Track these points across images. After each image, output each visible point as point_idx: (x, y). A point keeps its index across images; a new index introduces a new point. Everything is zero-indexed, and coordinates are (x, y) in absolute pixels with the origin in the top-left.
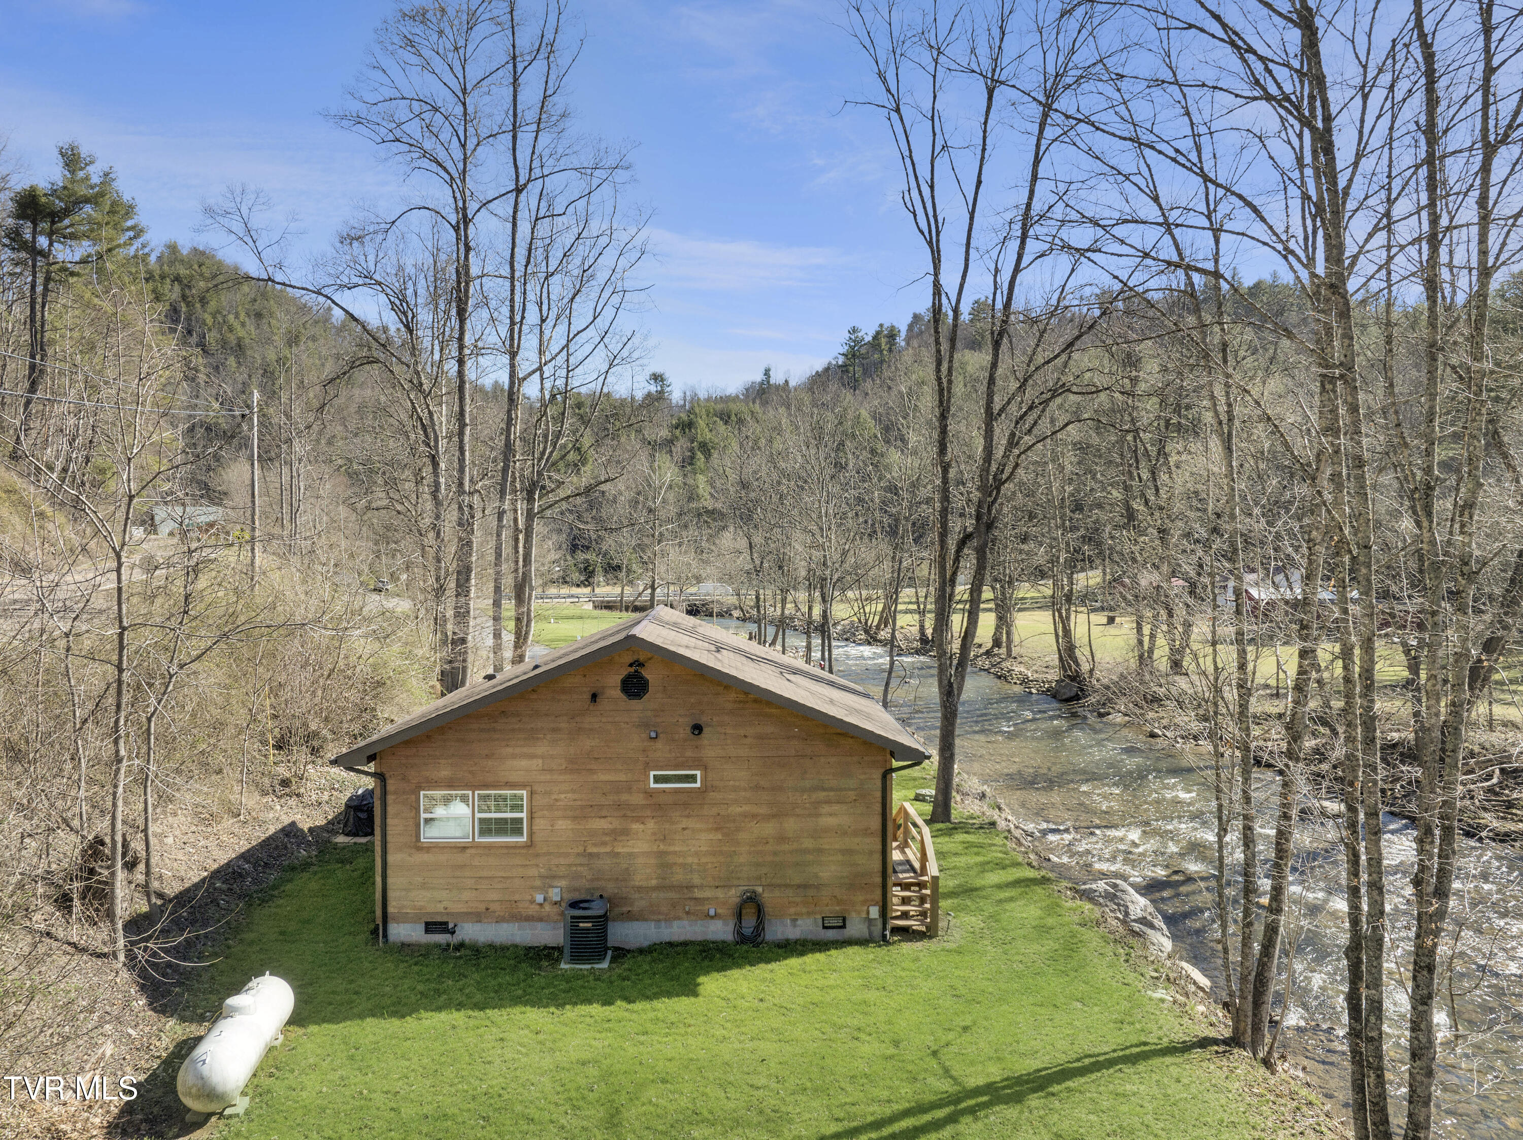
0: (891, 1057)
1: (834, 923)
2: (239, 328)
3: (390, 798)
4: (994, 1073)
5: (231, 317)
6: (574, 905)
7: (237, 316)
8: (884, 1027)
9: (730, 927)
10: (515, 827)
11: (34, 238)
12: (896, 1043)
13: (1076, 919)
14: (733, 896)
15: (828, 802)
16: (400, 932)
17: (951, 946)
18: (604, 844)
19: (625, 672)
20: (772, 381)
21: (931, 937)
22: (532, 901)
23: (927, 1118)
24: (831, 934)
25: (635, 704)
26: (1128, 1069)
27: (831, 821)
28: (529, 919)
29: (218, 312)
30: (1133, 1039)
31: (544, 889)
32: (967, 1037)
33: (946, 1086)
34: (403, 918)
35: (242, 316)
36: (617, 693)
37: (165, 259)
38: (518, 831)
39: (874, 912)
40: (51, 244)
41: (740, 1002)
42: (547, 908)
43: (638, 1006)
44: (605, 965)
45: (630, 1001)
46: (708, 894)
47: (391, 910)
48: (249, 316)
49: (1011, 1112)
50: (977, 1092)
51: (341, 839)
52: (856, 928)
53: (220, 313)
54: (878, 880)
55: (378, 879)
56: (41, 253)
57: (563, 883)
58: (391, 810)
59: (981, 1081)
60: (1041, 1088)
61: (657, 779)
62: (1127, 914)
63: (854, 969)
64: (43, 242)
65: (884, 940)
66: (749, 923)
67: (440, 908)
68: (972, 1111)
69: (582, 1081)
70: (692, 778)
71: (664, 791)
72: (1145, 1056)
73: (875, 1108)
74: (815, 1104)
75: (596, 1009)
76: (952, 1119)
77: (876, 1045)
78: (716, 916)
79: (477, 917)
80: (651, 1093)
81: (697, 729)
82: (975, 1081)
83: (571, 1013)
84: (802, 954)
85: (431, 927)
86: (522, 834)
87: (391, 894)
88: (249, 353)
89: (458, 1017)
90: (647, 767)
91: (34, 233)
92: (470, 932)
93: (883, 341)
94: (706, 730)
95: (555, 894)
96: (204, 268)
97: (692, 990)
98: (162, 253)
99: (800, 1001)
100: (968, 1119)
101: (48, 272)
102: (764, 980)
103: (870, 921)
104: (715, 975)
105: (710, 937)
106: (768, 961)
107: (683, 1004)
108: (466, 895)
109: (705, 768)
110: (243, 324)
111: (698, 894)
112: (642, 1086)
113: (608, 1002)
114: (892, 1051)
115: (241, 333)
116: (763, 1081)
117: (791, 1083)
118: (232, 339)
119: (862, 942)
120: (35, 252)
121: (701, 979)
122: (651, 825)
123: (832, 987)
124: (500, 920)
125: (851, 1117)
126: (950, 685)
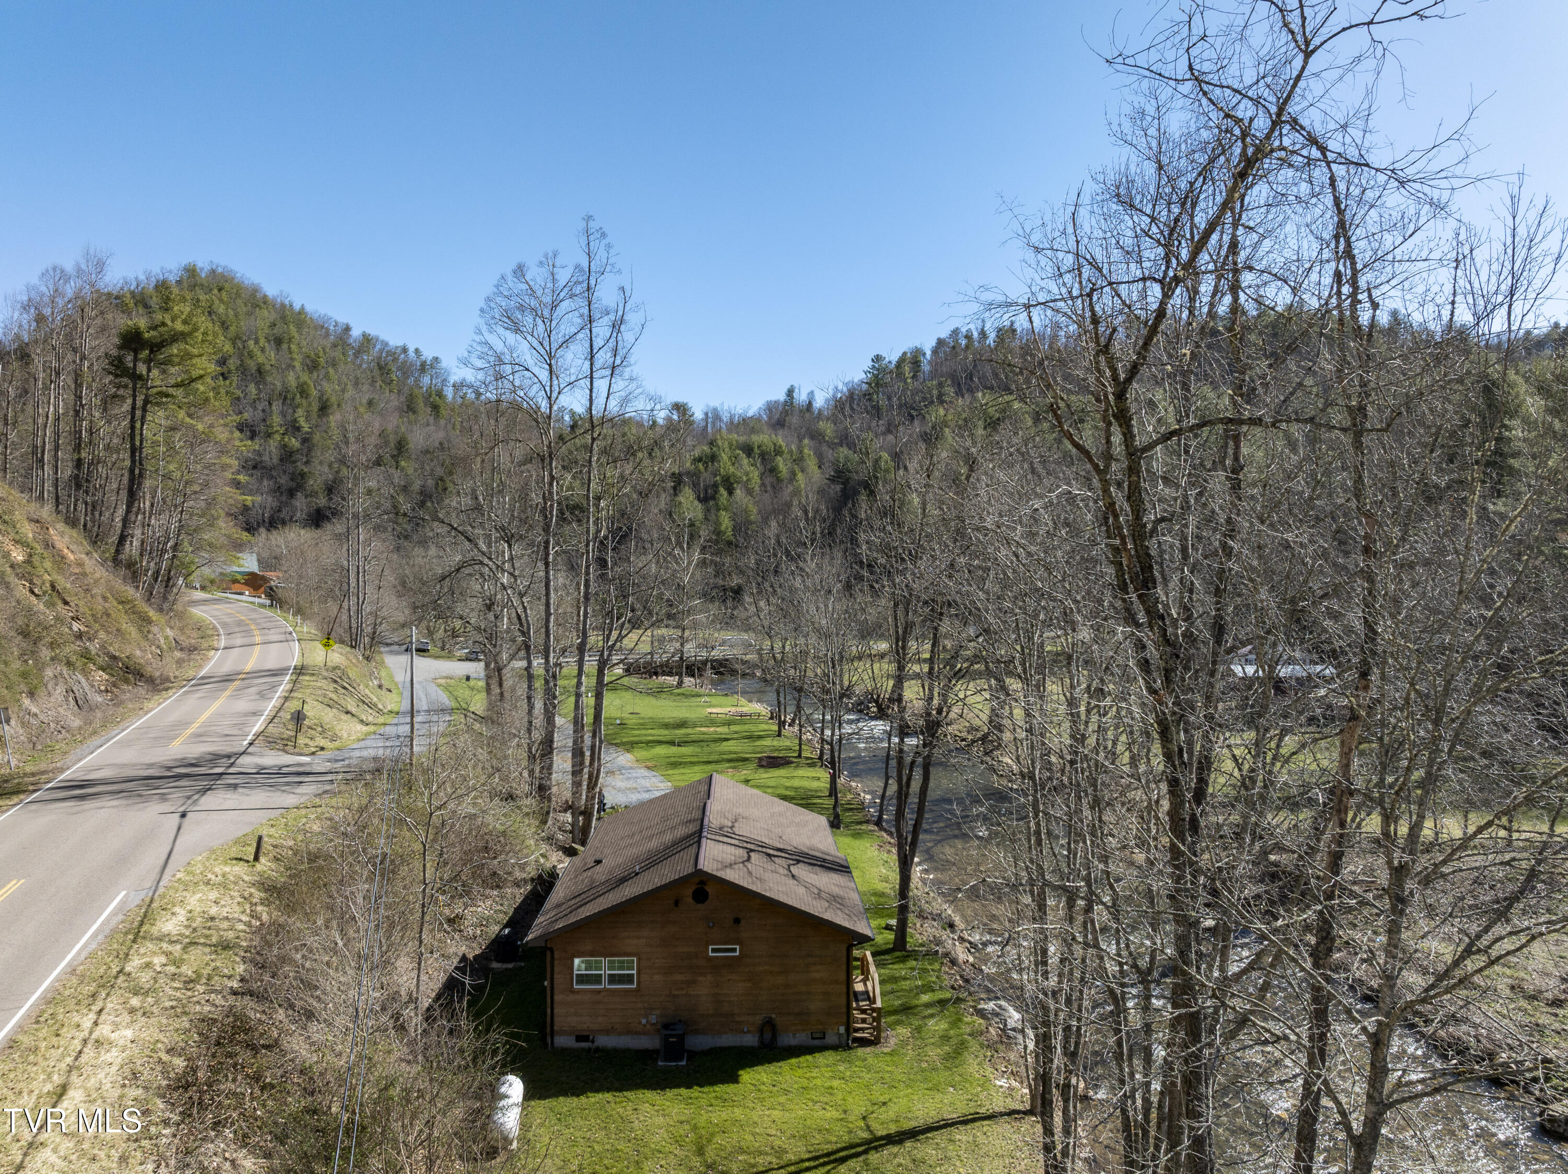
0: (841, 1120)
1: (818, 1035)
2: (259, 353)
3: (556, 962)
4: (893, 1129)
5: (251, 343)
6: (666, 1026)
7: (257, 342)
8: (840, 1102)
9: (756, 1039)
10: (628, 979)
11: (135, 365)
12: (845, 1112)
13: (968, 1030)
14: (758, 1019)
15: (814, 964)
16: (562, 1041)
17: (886, 1050)
18: (682, 989)
19: (694, 887)
20: (796, 402)
21: (876, 1044)
22: (640, 1023)
23: (853, 1151)
24: (816, 1042)
25: (700, 906)
26: (961, 1128)
27: (816, 975)
28: (637, 1033)
29: (238, 337)
30: (972, 1111)
31: (646, 1016)
32: (883, 1109)
33: (865, 1135)
34: (562, 1033)
35: (262, 341)
36: (690, 900)
37: (185, 285)
38: (631, 982)
39: (842, 1030)
40: (149, 370)
41: (763, 1087)
42: (648, 1027)
43: (706, 1089)
44: (684, 1063)
45: (701, 1086)
46: (743, 1019)
47: (556, 1028)
48: (269, 341)
49: (895, 1149)
50: (882, 1138)
51: (495, 965)
52: (831, 1039)
53: (240, 338)
54: (844, 1010)
55: (549, 1011)
56: (140, 377)
57: (658, 1012)
58: (556, 969)
59: (884, 1133)
60: (914, 1137)
61: (714, 950)
62: (1005, 1025)
63: (828, 1066)
64: (142, 368)
65: (848, 1048)
66: (768, 1036)
67: (585, 1027)
68: (876, 1148)
69: (682, 1132)
70: (734, 950)
71: (717, 957)
72: (974, 1120)
73: (829, 1146)
74: (799, 1144)
75: (683, 1091)
76: (866, 1152)
77: (834, 1113)
78: (749, 1032)
79: (607, 1032)
80: (718, 1139)
81: (737, 921)
82: (881, 1132)
83: (670, 1093)
84: (798, 1056)
85: (580, 1038)
86: (632, 983)
87: (556, 1019)
88: (269, 379)
89: (608, 1096)
90: (708, 943)
91: (135, 360)
92: (603, 1041)
93: (907, 369)
94: (743, 922)
95: (653, 1019)
96: (224, 294)
97: (735, 1080)
98: (181, 277)
99: (796, 1086)
100: (873, 1152)
101: (147, 396)
102: (776, 1073)
103: (840, 1035)
104: (748, 1070)
105: (744, 1044)
106: (778, 1061)
107: (730, 1088)
108: (600, 1019)
109: (741, 944)
110: (263, 350)
111: (738, 1019)
112: (713, 1135)
113: (689, 1087)
114: (843, 1116)
115: (261, 359)
116: (774, 1132)
117: (788, 1134)
118: (252, 365)
119: (835, 1048)
120: (136, 377)
121: (741, 1072)
122: (709, 977)
123: (814, 1078)
124: (620, 1034)
125: (815, 1151)
126: (906, 856)
